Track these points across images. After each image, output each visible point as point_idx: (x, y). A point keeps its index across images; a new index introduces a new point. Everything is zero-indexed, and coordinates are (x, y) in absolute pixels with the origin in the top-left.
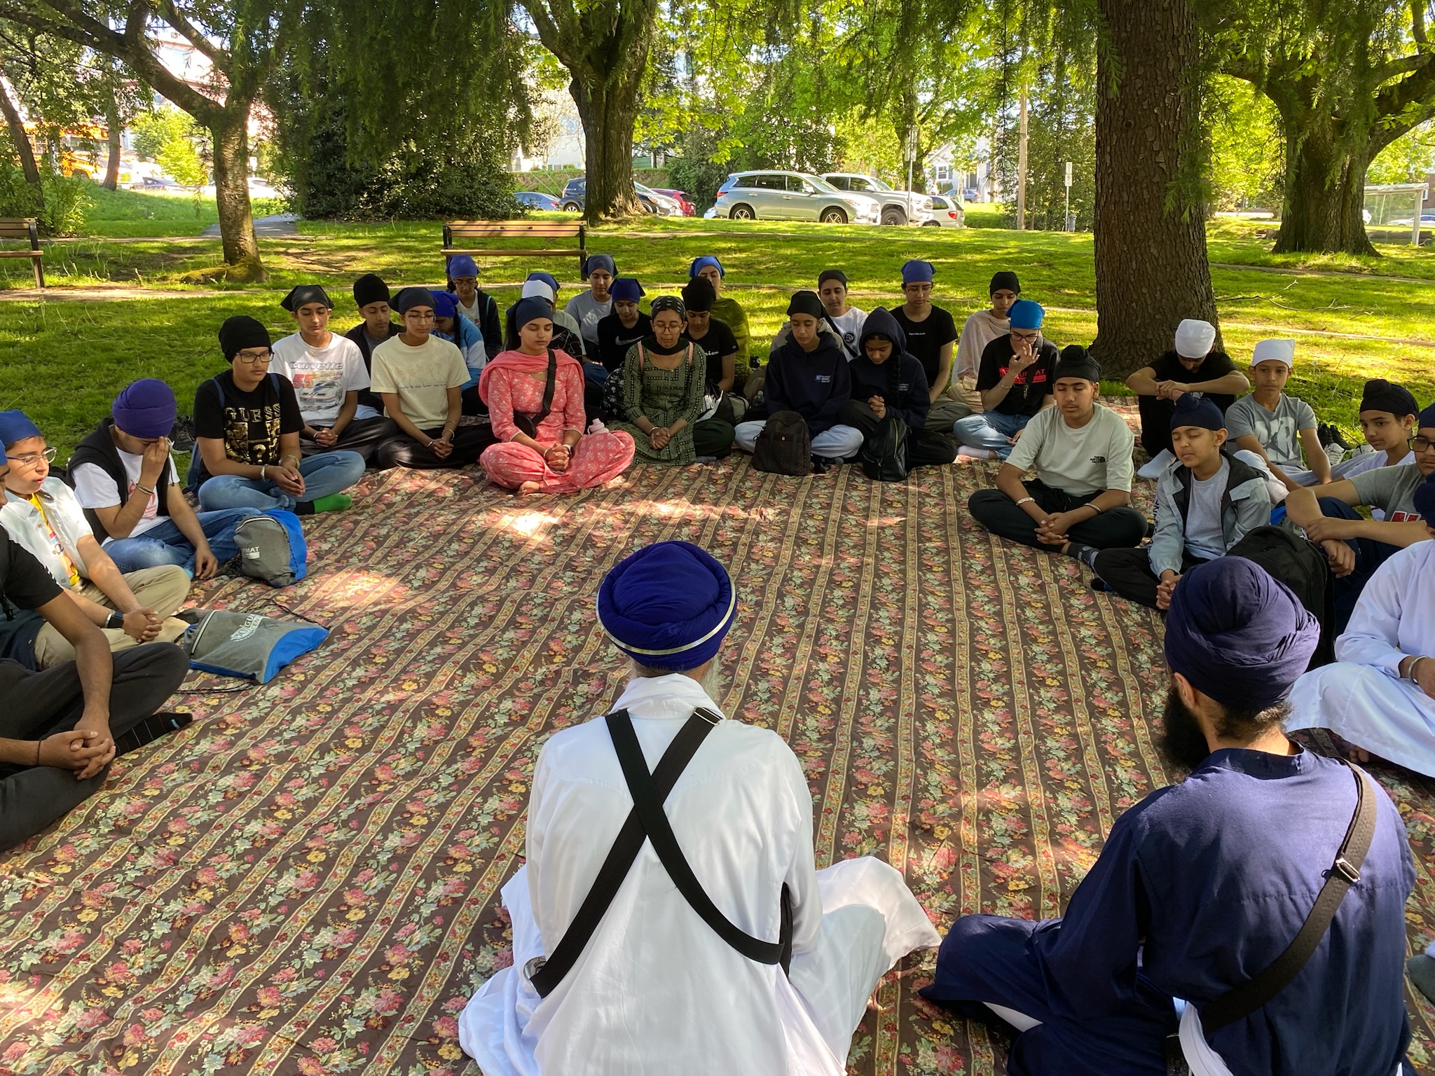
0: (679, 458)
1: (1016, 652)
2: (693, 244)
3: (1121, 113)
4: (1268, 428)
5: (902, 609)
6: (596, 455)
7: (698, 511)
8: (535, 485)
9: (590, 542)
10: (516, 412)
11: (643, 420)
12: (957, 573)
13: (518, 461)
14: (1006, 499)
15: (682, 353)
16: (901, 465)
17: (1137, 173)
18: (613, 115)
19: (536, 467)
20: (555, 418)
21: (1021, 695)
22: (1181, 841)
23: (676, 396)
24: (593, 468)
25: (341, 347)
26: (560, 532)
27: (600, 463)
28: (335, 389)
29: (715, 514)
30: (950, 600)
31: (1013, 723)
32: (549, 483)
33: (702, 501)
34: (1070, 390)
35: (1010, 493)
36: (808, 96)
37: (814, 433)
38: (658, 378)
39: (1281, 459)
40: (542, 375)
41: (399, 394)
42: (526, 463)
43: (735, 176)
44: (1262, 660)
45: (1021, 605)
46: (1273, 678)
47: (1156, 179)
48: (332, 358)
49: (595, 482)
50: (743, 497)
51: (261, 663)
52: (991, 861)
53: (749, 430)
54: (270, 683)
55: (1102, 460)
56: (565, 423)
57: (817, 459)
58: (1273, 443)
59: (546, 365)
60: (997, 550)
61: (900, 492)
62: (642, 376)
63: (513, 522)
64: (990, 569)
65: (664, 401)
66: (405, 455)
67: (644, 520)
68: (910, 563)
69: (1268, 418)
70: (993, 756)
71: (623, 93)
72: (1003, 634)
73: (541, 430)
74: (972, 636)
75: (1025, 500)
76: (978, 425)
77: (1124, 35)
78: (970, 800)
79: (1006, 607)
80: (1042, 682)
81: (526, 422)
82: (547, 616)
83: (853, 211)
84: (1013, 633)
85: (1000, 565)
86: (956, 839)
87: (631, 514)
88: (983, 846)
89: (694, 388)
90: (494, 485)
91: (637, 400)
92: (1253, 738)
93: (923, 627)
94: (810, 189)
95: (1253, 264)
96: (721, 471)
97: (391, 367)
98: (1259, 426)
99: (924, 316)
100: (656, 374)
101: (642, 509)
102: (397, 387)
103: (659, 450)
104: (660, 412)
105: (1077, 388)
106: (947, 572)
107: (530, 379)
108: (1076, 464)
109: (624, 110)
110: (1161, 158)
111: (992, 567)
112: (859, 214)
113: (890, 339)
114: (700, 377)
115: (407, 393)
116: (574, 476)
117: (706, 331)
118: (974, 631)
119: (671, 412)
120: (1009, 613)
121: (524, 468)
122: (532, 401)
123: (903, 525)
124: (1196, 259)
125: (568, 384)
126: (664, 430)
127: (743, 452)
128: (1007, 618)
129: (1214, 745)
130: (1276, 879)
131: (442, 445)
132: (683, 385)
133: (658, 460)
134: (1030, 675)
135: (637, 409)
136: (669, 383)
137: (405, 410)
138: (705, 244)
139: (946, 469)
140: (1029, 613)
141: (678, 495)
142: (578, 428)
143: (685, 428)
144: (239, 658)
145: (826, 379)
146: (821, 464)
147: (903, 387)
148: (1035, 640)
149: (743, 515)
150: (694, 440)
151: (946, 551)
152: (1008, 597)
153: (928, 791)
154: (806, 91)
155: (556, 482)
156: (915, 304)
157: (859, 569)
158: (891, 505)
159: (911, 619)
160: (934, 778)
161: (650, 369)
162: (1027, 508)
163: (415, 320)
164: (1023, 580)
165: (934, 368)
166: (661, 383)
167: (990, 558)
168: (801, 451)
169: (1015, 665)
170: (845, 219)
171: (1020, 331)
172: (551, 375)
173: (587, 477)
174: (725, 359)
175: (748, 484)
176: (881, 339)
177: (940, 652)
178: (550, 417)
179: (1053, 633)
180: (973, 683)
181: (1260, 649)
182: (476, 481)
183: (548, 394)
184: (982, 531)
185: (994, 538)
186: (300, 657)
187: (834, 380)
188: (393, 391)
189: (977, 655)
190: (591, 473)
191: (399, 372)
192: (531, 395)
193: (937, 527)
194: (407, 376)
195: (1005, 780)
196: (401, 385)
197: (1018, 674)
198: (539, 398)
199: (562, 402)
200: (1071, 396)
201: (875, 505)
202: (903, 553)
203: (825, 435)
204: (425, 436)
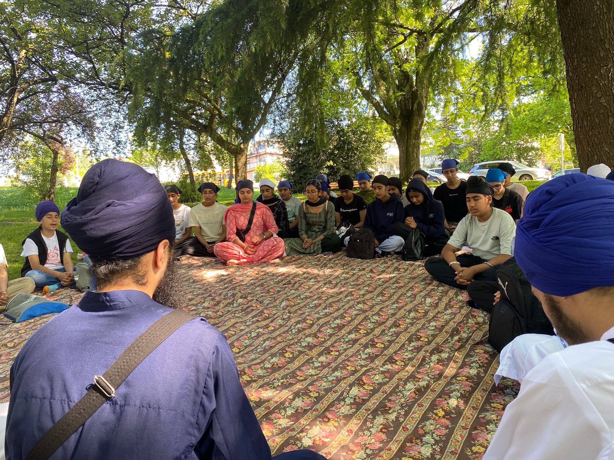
3: (577, 82)
5: (338, 310)
7: (295, 271)
8: (236, 262)
9: (230, 281)
10: (237, 229)
12: (395, 297)
13: (225, 250)
14: (443, 262)
15: (322, 205)
17: (590, 110)
18: (410, 142)
19: (236, 253)
21: (353, 350)
23: (321, 225)
24: (261, 254)
25: (184, 210)
26: (223, 277)
28: (180, 227)
31: (330, 363)
33: (302, 267)
34: (472, 200)
35: (446, 258)
38: (312, 217)
40: (248, 213)
43: (477, 165)
47: (602, 111)
50: (326, 266)
51: (20, 314)
55: (497, 238)
59: (251, 208)
60: (430, 288)
61: (409, 265)
62: (305, 217)
63: (206, 274)
64: (414, 295)
65: (316, 229)
67: (267, 274)
68: (375, 292)
71: (415, 133)
72: (382, 323)
73: (246, 238)
74: (361, 322)
75: (454, 263)
79: (401, 311)
80: (374, 345)
85: (422, 294)
87: (263, 271)
89: (329, 221)
93: (339, 317)
96: (330, 257)
97: (196, 215)
99: (457, 186)
100: (311, 215)
101: (271, 270)
102: (199, 224)
103: (306, 249)
105: (476, 199)
107: (244, 214)
109: (415, 139)
114: (332, 217)
115: (202, 226)
116: (253, 257)
117: (352, 200)
119: (318, 233)
120: (400, 314)
121: (229, 253)
123: (392, 278)
126: (310, 240)
131: (210, 248)
132: (324, 220)
133: (303, 253)
134: (371, 341)
136: (317, 220)
137: (203, 234)
140: (412, 314)
141: (294, 265)
143: (321, 239)
145: (391, 215)
148: (398, 326)
149: (316, 272)
150: (321, 244)
152: (408, 307)
154: (517, 128)
155: (245, 260)
161: (308, 213)
162: (454, 267)
164: (428, 300)
166: (314, 220)
167: (422, 291)
168: (367, 247)
170: (531, 178)
173: (258, 258)
174: (360, 212)
177: (333, 328)
178: (250, 231)
179: (413, 323)
187: (395, 215)
188: (197, 225)
189: (353, 330)
190: (260, 256)
191: (200, 217)
194: (203, 219)
196: (200, 223)
200: (473, 204)
201: (390, 270)
202: (376, 288)
203: (387, 240)
204: (207, 244)
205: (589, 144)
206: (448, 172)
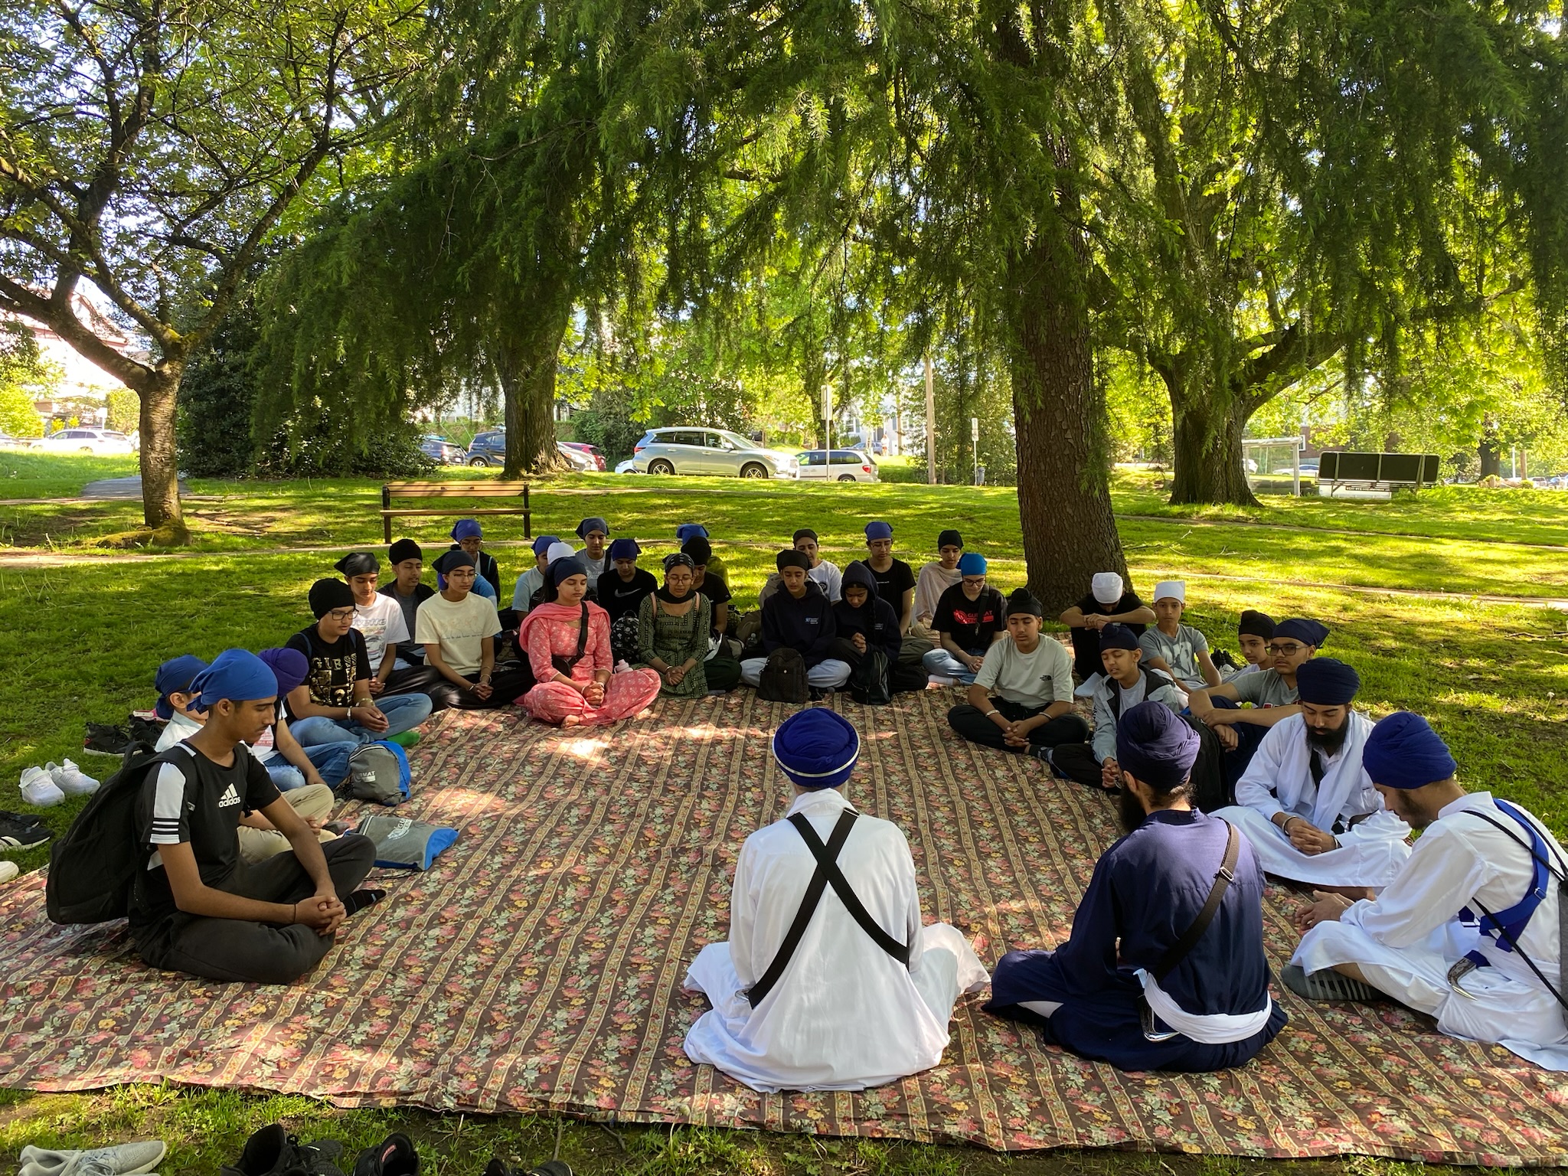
0: (693, 692)
1: (1003, 821)
2: (628, 501)
4: (1172, 652)
5: (912, 796)
6: (628, 690)
7: (725, 733)
8: (576, 719)
9: (640, 761)
10: (553, 656)
11: (657, 660)
12: (947, 771)
13: (563, 698)
14: (977, 712)
15: (690, 601)
16: (885, 691)
19: (578, 702)
20: (587, 661)
21: (1013, 849)
22: (1135, 864)
23: (685, 639)
24: (626, 701)
25: (385, 605)
26: (613, 754)
27: (632, 697)
28: (379, 643)
29: (740, 734)
30: (946, 789)
31: (1010, 865)
32: (589, 716)
33: (726, 725)
34: (1021, 623)
35: (980, 706)
37: (809, 667)
38: (670, 623)
39: (1185, 676)
40: (577, 623)
41: (442, 645)
42: (570, 699)
43: (652, 433)
44: (1170, 756)
45: (1001, 791)
47: (1067, 452)
48: (376, 615)
49: (627, 714)
50: (759, 720)
51: (421, 854)
52: (1012, 941)
53: (753, 666)
54: (431, 870)
55: (1049, 678)
56: (595, 665)
57: (812, 689)
58: (1177, 663)
59: (580, 614)
60: (974, 753)
61: (887, 713)
62: (655, 622)
64: (972, 767)
65: (675, 644)
66: (454, 698)
67: (681, 742)
68: (909, 765)
69: (1171, 643)
70: (1000, 886)
72: (992, 810)
73: (576, 671)
74: (969, 813)
75: (992, 712)
76: (942, 657)
78: (992, 909)
79: (990, 792)
80: (1026, 839)
81: (563, 664)
82: (634, 813)
83: (773, 466)
84: (999, 809)
85: (979, 763)
86: (986, 930)
87: (669, 737)
88: (1005, 935)
89: (701, 631)
90: (539, 720)
91: (651, 644)
93: (931, 808)
94: (729, 446)
95: (1152, 515)
96: (733, 701)
97: (435, 621)
98: (1165, 649)
99: (887, 567)
100: (667, 620)
101: (676, 733)
102: (439, 637)
103: (676, 686)
104: (672, 653)
105: (1026, 621)
106: (939, 770)
107: (567, 627)
108: (1028, 682)
110: (1069, 435)
111: (974, 765)
112: (779, 469)
113: (866, 587)
114: (706, 622)
115: (449, 643)
116: (610, 709)
118: (969, 809)
119: (681, 653)
120: (993, 796)
121: (565, 704)
122: (568, 645)
123: (897, 738)
124: (1104, 516)
125: (598, 630)
126: (678, 669)
127: (747, 685)
128: (992, 800)
129: (1149, 811)
130: (1188, 880)
131: (484, 686)
132: (691, 629)
133: (676, 695)
134: (1016, 835)
135: (651, 652)
136: (680, 628)
137: (445, 659)
138: (640, 500)
139: (921, 694)
140: (1007, 795)
141: (702, 721)
142: (608, 668)
143: (696, 666)
144: (400, 852)
145: (814, 621)
146: (817, 692)
147: (879, 626)
148: (1016, 813)
149: (763, 735)
150: (705, 676)
151: (935, 755)
152: (989, 785)
153: (961, 905)
155: (594, 715)
156: (880, 558)
157: (871, 770)
158: (882, 723)
159: (920, 803)
160: (963, 897)
161: (663, 616)
162: (994, 718)
163: (459, 579)
164: (999, 773)
165: (901, 610)
166: (672, 628)
167: (971, 758)
169: (1004, 831)
170: (766, 475)
171: (970, 577)
172: (584, 622)
173: (621, 709)
174: (719, 606)
175: (759, 711)
176: (858, 587)
177: (948, 823)
178: (583, 660)
179: (1029, 807)
180: (976, 843)
181: (1168, 750)
182: (522, 717)
183: (582, 640)
184: (960, 739)
185: (970, 744)
187: (821, 621)
188: (436, 641)
189: (975, 824)
190: (624, 706)
191: (442, 625)
192: (567, 640)
193: (924, 738)
194: (449, 628)
195: (1012, 898)
196: (444, 637)
197: (1008, 835)
198: (574, 643)
199: (594, 645)
200: (1022, 628)
201: (870, 724)
202: (902, 758)
203: (817, 668)
206: (879, 544)
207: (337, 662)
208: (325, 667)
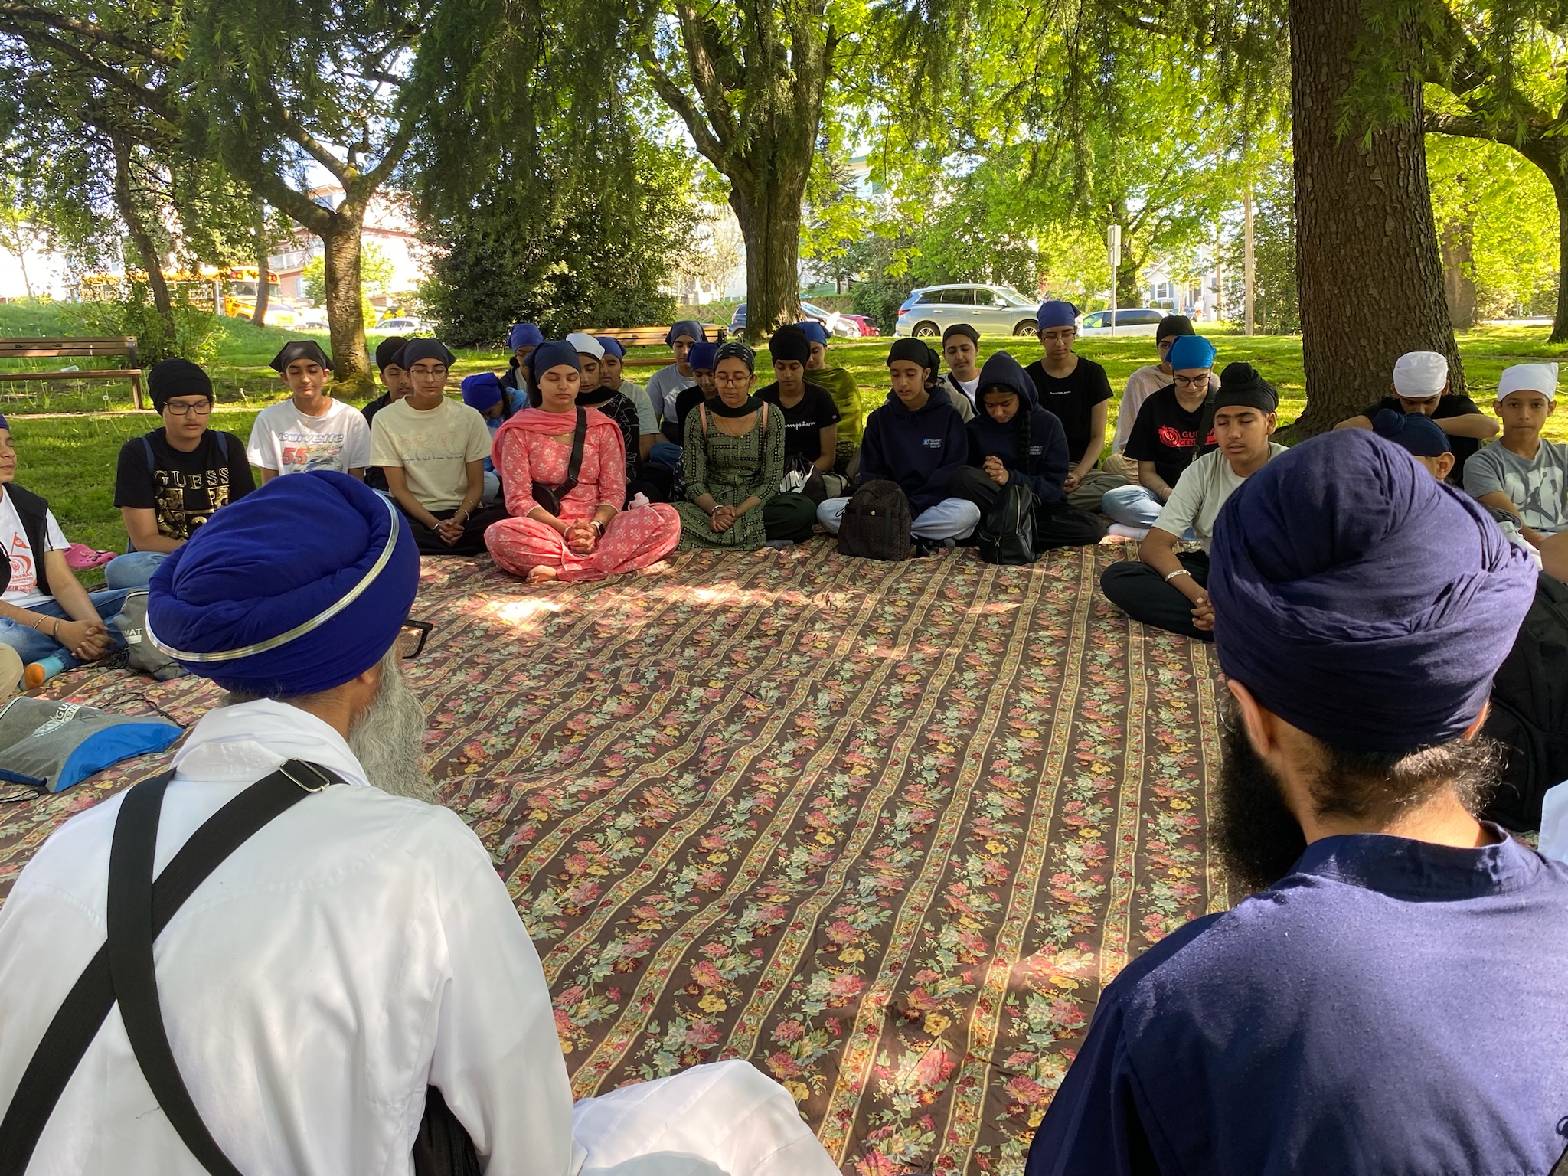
0: (745, 542)
1: (1133, 763)
3: (1323, 123)
5: (980, 710)
6: (628, 532)
7: (746, 597)
8: (551, 571)
9: (592, 631)
10: (534, 482)
11: (706, 498)
12: (1073, 666)
13: (524, 539)
15: (754, 414)
16: (1026, 545)
17: (1346, 195)
18: (775, 225)
20: (584, 491)
21: (1128, 822)
23: (748, 469)
24: (623, 549)
25: (342, 417)
26: (557, 620)
27: (633, 542)
29: (763, 598)
30: (1053, 698)
31: (1107, 862)
32: (567, 567)
33: (755, 586)
34: (1235, 423)
35: (1157, 563)
36: (1003, 208)
37: (918, 510)
38: (727, 447)
40: (567, 439)
41: (404, 469)
43: (918, 292)
44: (1395, 631)
45: (1154, 705)
46: (1422, 671)
48: (331, 429)
50: (812, 582)
51: (56, 764)
52: (1010, 1074)
53: (833, 507)
54: (62, 792)
56: (599, 498)
57: (923, 541)
58: (1534, 502)
59: (573, 425)
60: (1135, 639)
61: (1020, 575)
62: (705, 445)
63: (500, 609)
64: (1120, 662)
65: (733, 476)
67: (674, 607)
68: (1011, 655)
69: (1524, 468)
70: (1063, 908)
71: (787, 200)
72: (1121, 742)
73: (565, 505)
74: (1072, 743)
75: (1177, 573)
76: (1133, 496)
77: (1322, 28)
78: (997, 976)
79: (1133, 707)
80: (1165, 805)
81: (548, 495)
84: (1136, 739)
85: (1135, 656)
86: (958, 1035)
87: (658, 601)
88: (1005, 1045)
89: (769, 458)
91: (700, 475)
92: (1393, 812)
93: (1004, 730)
94: (1002, 302)
96: (796, 555)
97: (392, 435)
98: (1512, 480)
99: (1068, 371)
100: (722, 441)
101: (674, 595)
102: (402, 461)
103: (722, 532)
104: (728, 488)
105: (1244, 420)
106: (1060, 666)
107: (553, 442)
109: (788, 219)
111: (1124, 661)
113: (1014, 390)
114: (778, 447)
115: (412, 466)
116: (600, 559)
117: (800, 398)
118: (1076, 736)
119: (742, 489)
120: (1136, 714)
121: (534, 549)
122: (555, 469)
123: (1014, 614)
125: (601, 449)
126: (729, 509)
128: (1132, 720)
130: (1440, 1134)
131: (449, 530)
132: (756, 455)
133: (718, 545)
134: (1147, 793)
135: (700, 486)
136: (739, 453)
137: (412, 488)
139: (1089, 551)
140: (1164, 714)
141: (726, 579)
143: (757, 507)
144: (32, 758)
145: (935, 444)
146: (925, 546)
147: (1036, 450)
148: (1166, 749)
149: (804, 601)
150: (765, 519)
151: (1065, 641)
152: (1139, 693)
153: (933, 956)
154: (1001, 203)
155: (577, 567)
156: (1055, 356)
157: (936, 661)
158: (1005, 591)
159: (990, 720)
160: (950, 936)
161: (714, 435)
162: (1179, 584)
163: (421, 377)
164: (1165, 675)
166: (730, 453)
167: (1125, 648)
168: (896, 528)
169: (1128, 780)
171: (1186, 373)
172: (579, 438)
173: (616, 560)
174: (823, 431)
175: (825, 569)
176: (1001, 390)
177: (1020, 763)
178: (578, 490)
179: (1196, 740)
180: (1060, 803)
181: (1392, 607)
182: (482, 568)
183: (575, 461)
184: (1121, 616)
185: (1134, 625)
186: (120, 761)
187: (946, 444)
188: (396, 464)
189: (1074, 766)
190: (622, 555)
191: (403, 441)
192: (553, 460)
193: (1060, 613)
194: (413, 446)
195: (1068, 945)
196: (406, 457)
197: (1129, 792)
198: (562, 466)
199: (593, 471)
200: (1236, 431)
201: (984, 590)
202: (1005, 644)
203: (932, 511)
204: (433, 519)
205: (1335, 278)
206: (1054, 335)
207: (196, 478)
208: (172, 484)
